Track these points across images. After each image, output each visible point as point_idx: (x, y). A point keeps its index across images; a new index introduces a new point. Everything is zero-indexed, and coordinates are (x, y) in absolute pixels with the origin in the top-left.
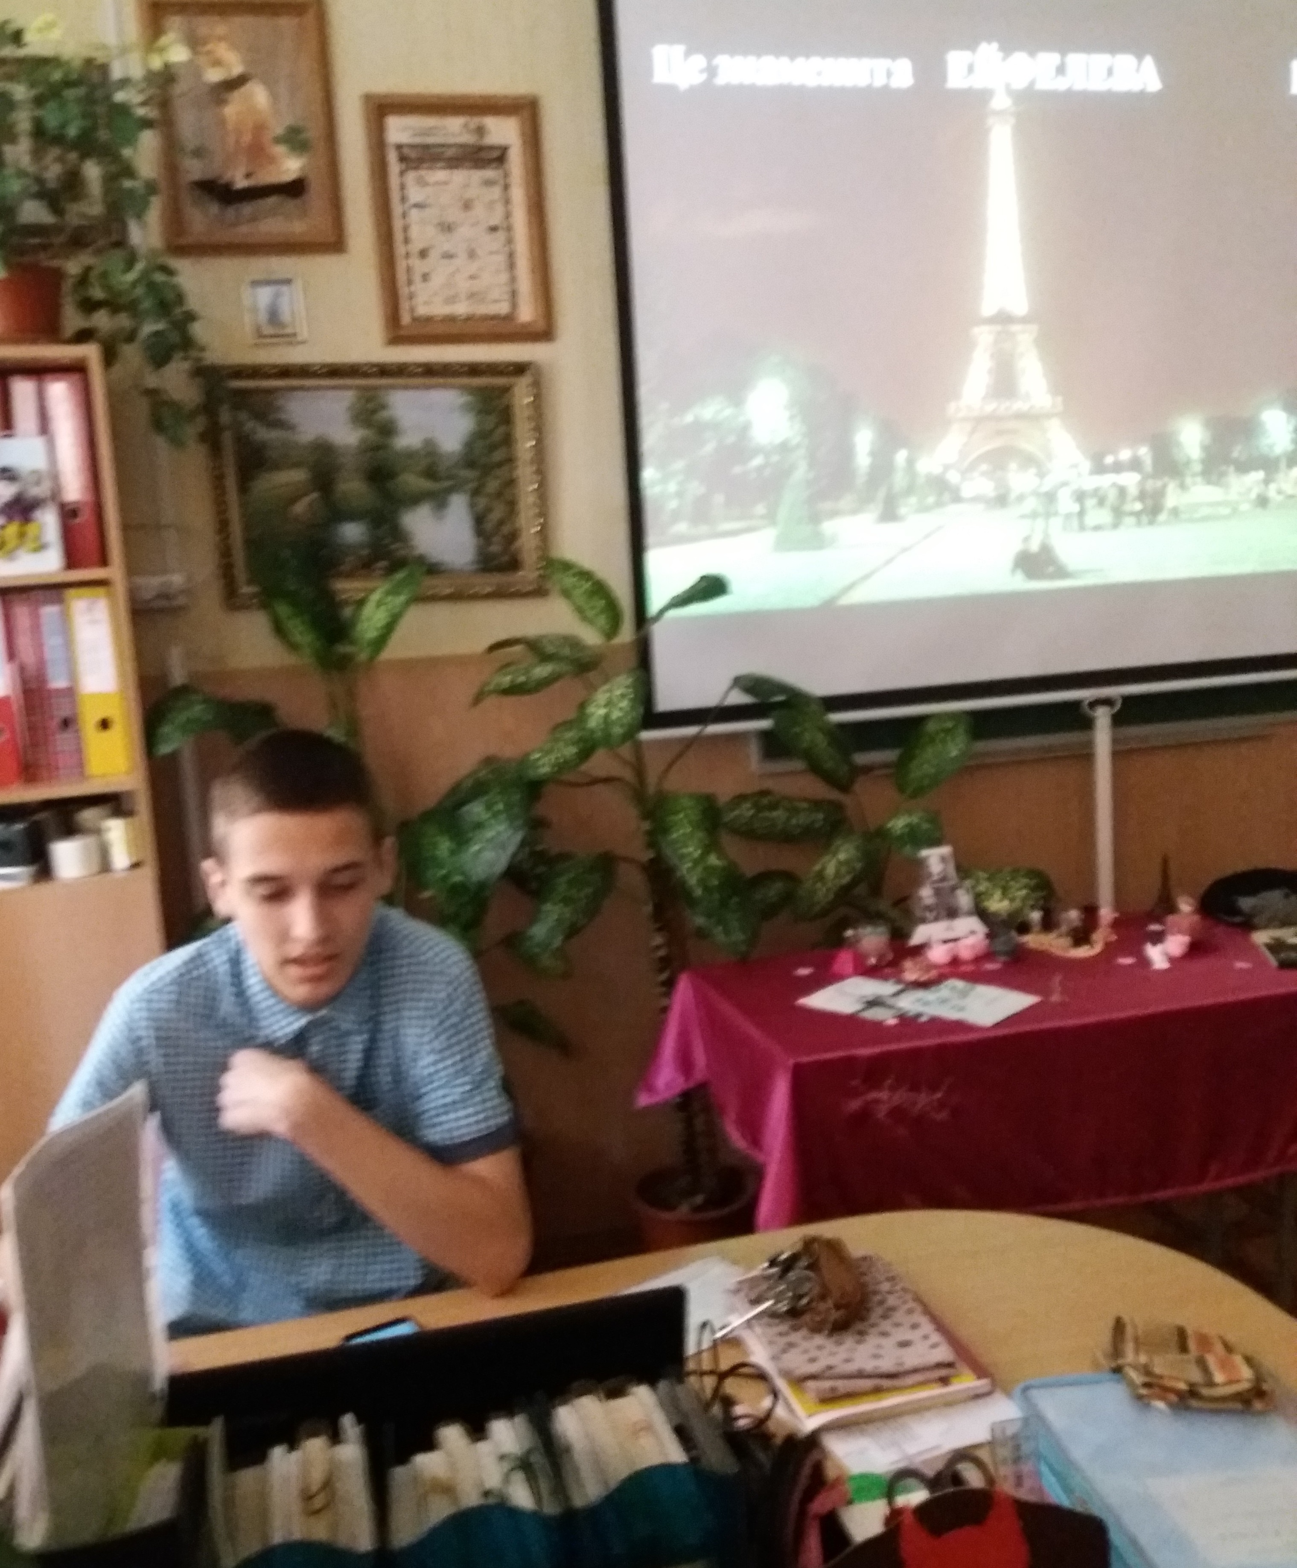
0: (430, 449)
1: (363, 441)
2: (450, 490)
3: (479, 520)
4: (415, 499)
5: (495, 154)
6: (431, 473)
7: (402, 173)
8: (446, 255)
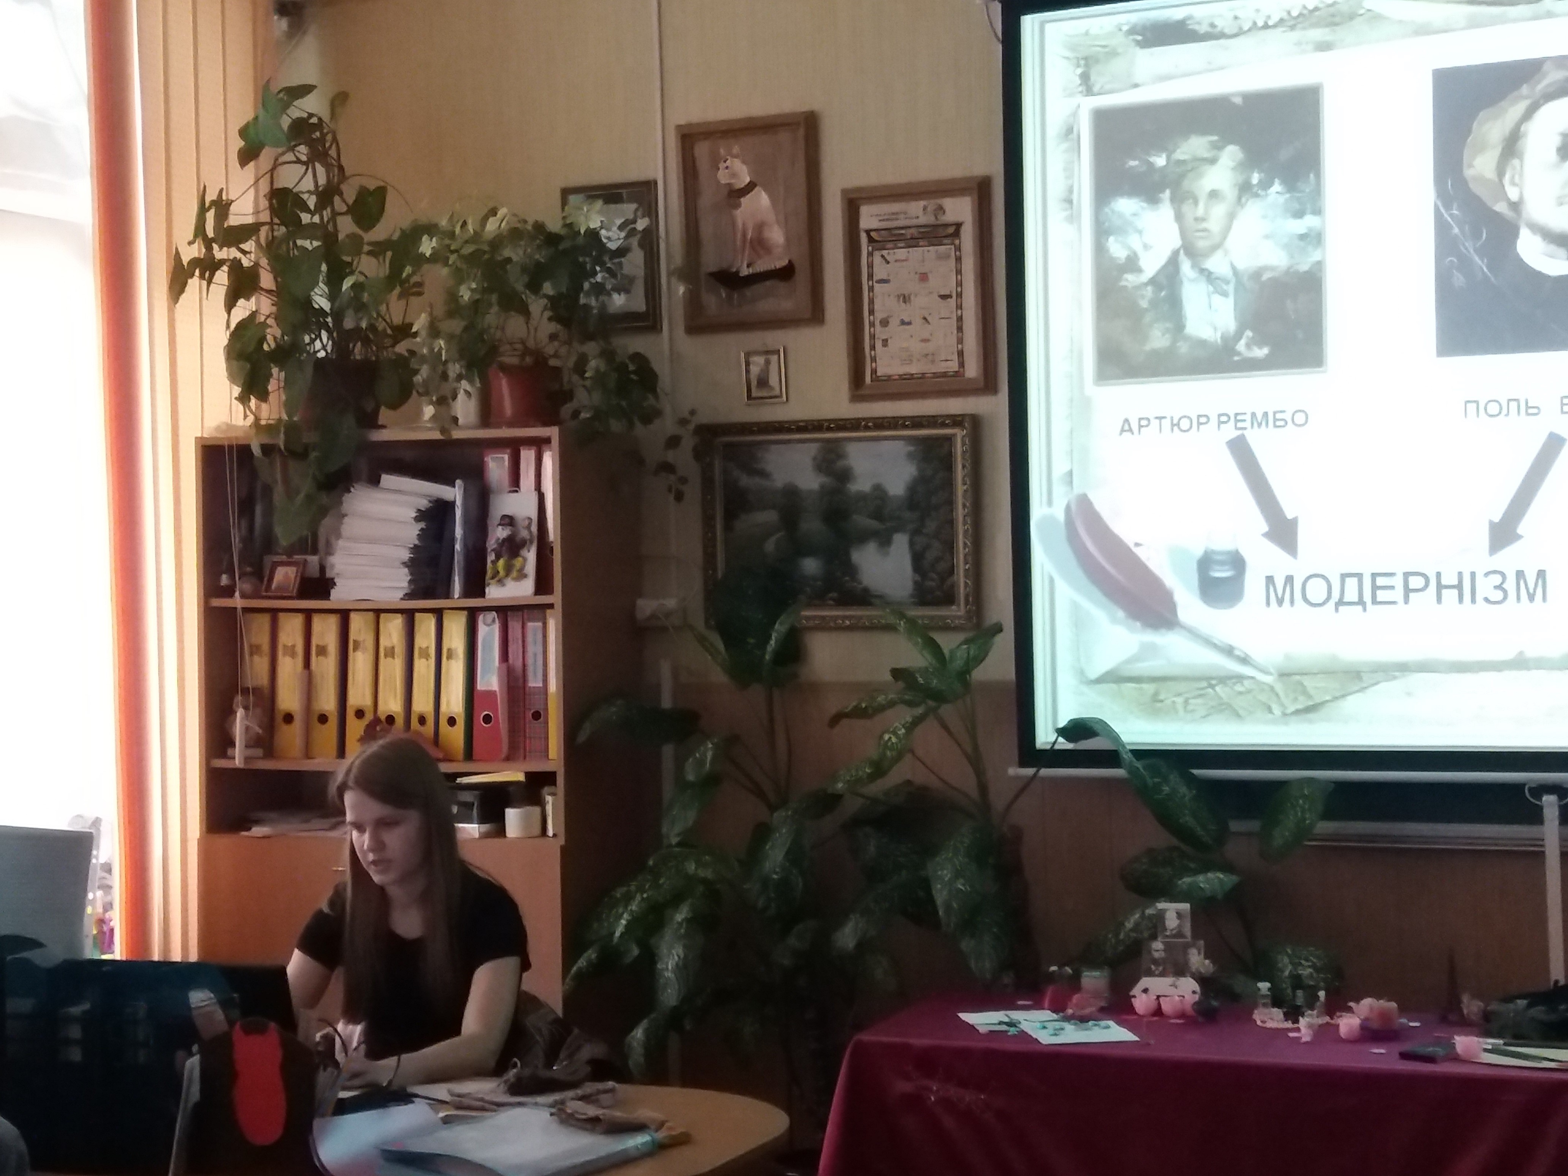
0: (879, 493)
1: (822, 487)
2: (894, 530)
3: (917, 559)
4: (863, 538)
5: (951, 230)
6: (878, 515)
7: (870, 254)
8: (903, 323)
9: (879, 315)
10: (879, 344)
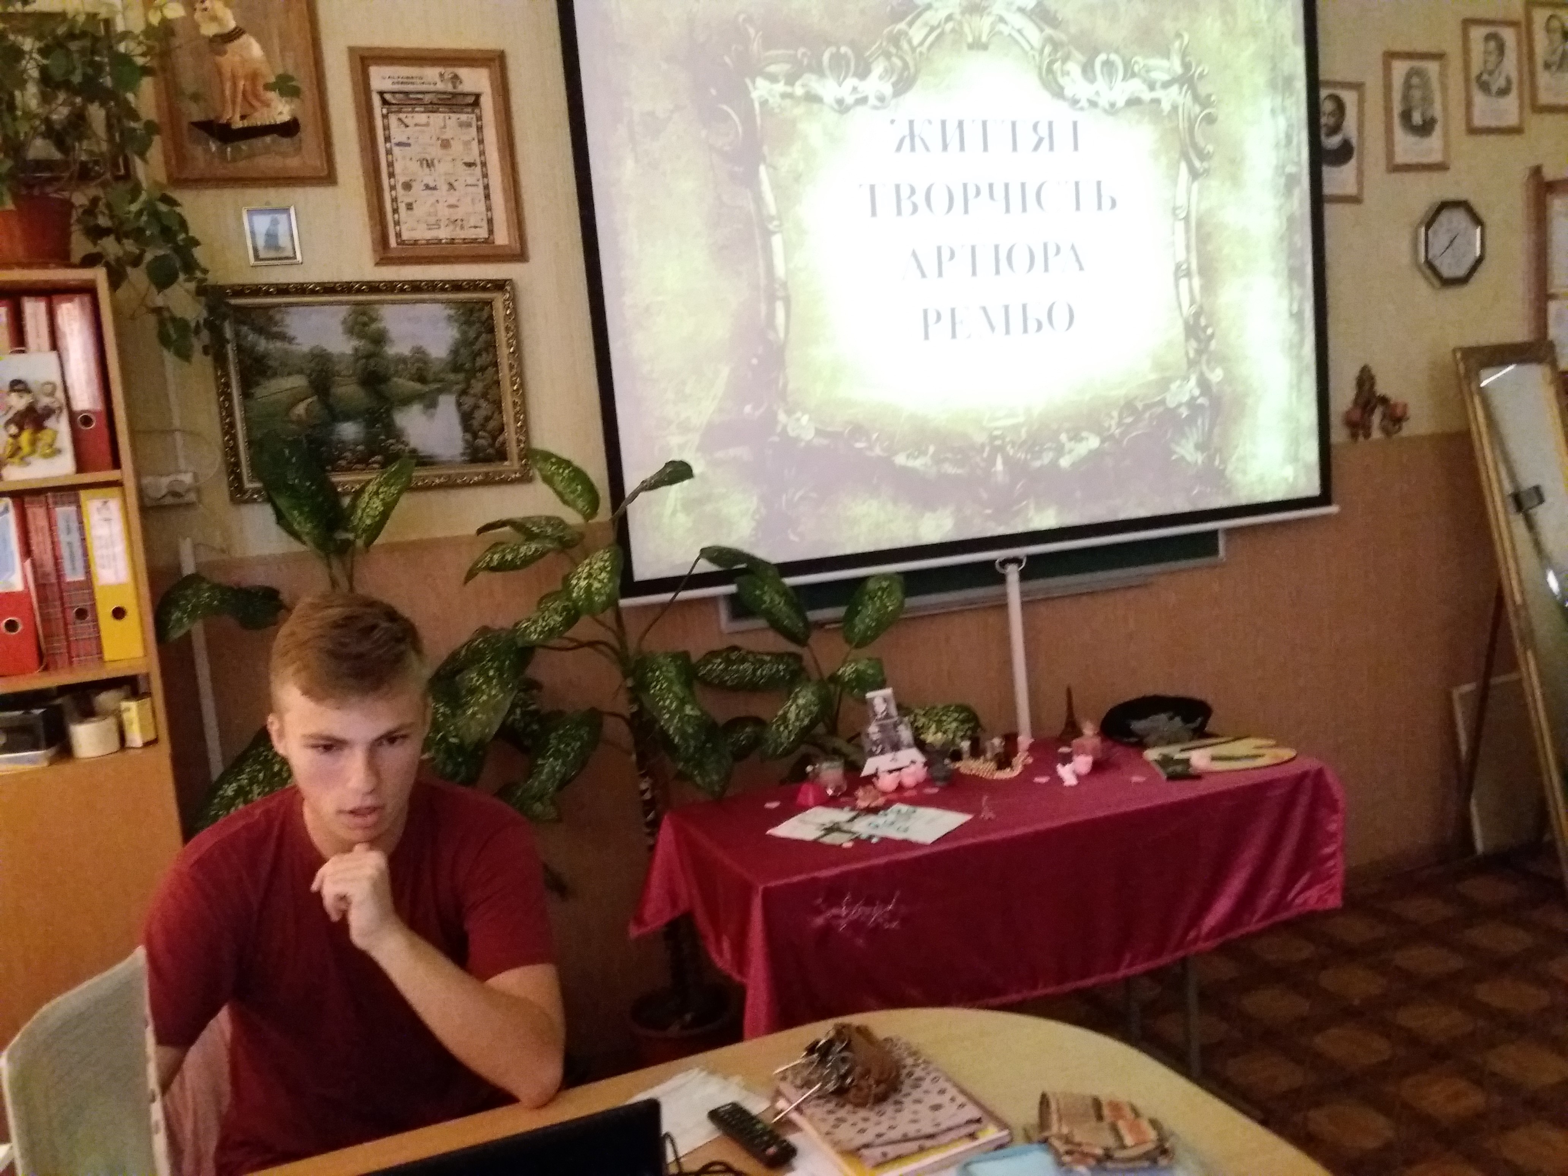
0: (420, 355)
1: (356, 350)
2: (440, 391)
3: (466, 419)
4: (407, 401)
5: (471, 100)
6: (421, 379)
7: (385, 117)
8: (427, 187)
9: (401, 179)
10: (402, 208)
